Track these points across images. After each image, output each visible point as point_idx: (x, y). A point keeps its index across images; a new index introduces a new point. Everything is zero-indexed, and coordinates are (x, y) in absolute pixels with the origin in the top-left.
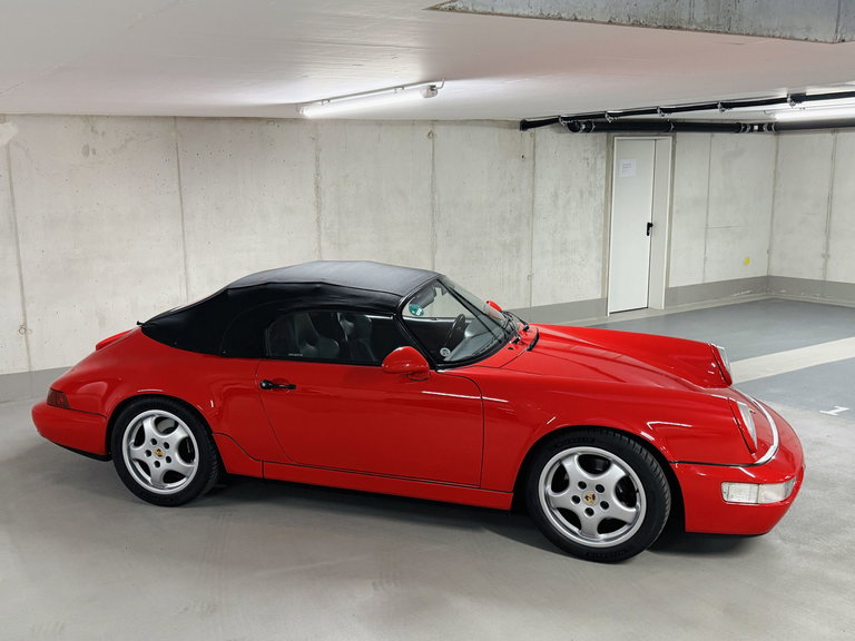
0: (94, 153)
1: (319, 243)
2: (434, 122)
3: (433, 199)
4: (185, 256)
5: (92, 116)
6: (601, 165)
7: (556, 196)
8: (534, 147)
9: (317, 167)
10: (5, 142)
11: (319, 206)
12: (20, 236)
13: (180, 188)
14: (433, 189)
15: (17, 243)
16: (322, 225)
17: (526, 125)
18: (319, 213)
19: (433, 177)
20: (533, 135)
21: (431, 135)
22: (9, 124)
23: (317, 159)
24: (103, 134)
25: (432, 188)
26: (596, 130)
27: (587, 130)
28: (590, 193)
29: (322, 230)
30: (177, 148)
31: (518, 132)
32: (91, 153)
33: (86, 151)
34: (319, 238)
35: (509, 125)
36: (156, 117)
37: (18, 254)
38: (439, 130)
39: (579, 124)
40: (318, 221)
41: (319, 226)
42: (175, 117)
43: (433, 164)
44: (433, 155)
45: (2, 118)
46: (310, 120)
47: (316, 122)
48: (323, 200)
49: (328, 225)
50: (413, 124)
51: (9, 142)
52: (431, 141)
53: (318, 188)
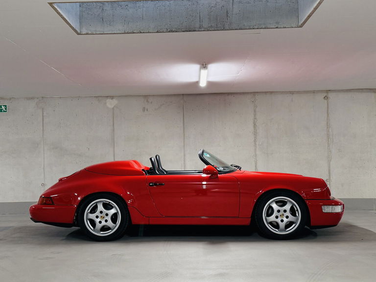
0: (147, 110)
1: (255, 152)
2: (328, 91)
4: (184, 155)
5: (147, 96)
9: (255, 115)
10: (112, 107)
11: (255, 134)
12: (115, 144)
13: (184, 125)
14: (328, 126)
15: (114, 147)
16: (257, 143)
19: (328, 119)
21: (326, 98)
22: (114, 100)
23: (255, 111)
24: (151, 103)
29: (257, 145)
30: (183, 108)
33: (144, 109)
34: (255, 150)
36: (175, 95)
37: (114, 151)
38: (330, 95)
40: (255, 141)
41: (255, 144)
42: (183, 94)
43: (327, 113)
44: (328, 108)
45: (112, 97)
46: (251, 93)
47: (254, 93)
48: (258, 131)
49: (260, 143)
50: (314, 93)
51: (114, 106)
52: (326, 101)
53: (255, 125)
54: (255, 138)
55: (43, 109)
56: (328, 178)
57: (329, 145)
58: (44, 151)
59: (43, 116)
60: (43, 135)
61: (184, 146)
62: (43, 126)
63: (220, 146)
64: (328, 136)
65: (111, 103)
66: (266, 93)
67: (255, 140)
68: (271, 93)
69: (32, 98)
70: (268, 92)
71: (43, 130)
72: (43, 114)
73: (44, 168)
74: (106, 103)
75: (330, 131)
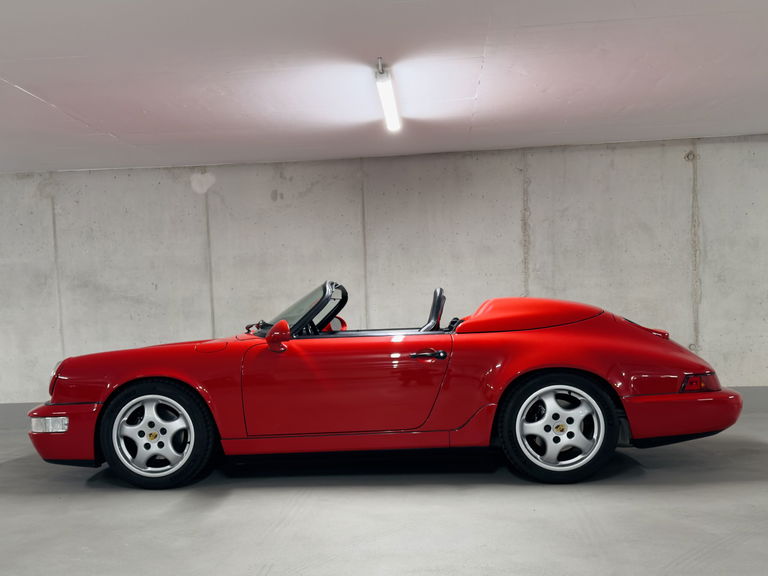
0: (282, 197)
1: (526, 285)
2: (695, 141)
3: (695, 234)
5: (281, 163)
9: (526, 202)
10: (205, 191)
11: (526, 244)
12: (214, 275)
13: (364, 228)
14: (695, 223)
15: (211, 281)
16: (531, 266)
18: (526, 253)
19: (695, 206)
21: (691, 156)
22: (208, 175)
23: (526, 192)
24: (291, 179)
25: (693, 221)
29: (530, 270)
30: (362, 189)
32: (279, 197)
33: (275, 196)
34: (526, 281)
37: (211, 291)
38: (703, 151)
40: (525, 262)
41: (526, 268)
42: (361, 159)
43: (694, 191)
44: (695, 180)
45: (203, 169)
46: (517, 150)
47: (525, 151)
48: (532, 238)
49: (538, 266)
50: (663, 145)
51: (208, 190)
52: (691, 164)
53: (525, 225)
54: (525, 253)
55: (53, 199)
56: (692, 342)
57: (696, 267)
58: (59, 292)
59: (54, 215)
60: (56, 258)
61: (365, 277)
62: (55, 237)
64: (695, 244)
65: (201, 183)
66: (551, 148)
67: (526, 259)
68: (564, 148)
69: (29, 175)
70: (554, 147)
71: (56, 246)
72: (54, 209)
73: (61, 330)
74: (190, 183)
75: (700, 233)
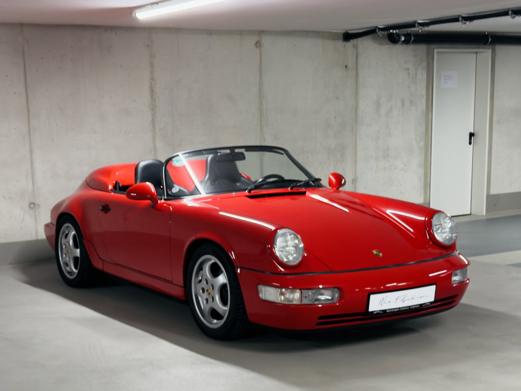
1: (154, 142)
2: (261, 33)
3: (261, 104)
6: (422, 76)
7: (378, 104)
8: (357, 57)
9: (152, 72)
11: (153, 108)
14: (261, 95)
16: (156, 126)
17: (348, 37)
18: (154, 115)
19: (261, 84)
20: (355, 47)
21: (258, 44)
23: (152, 65)
26: (415, 42)
27: (407, 42)
28: (411, 102)
29: (157, 129)
30: (23, 52)
31: (341, 43)
34: (154, 138)
35: (332, 36)
38: (266, 41)
39: (399, 35)
40: (153, 122)
41: (154, 127)
43: (261, 71)
44: (261, 62)
46: (145, 29)
47: (150, 30)
48: (158, 103)
49: (162, 126)
50: (241, 34)
52: (258, 50)
53: (152, 91)
57: (261, 129)
63: (95, 132)
64: (261, 111)
66: (168, 30)
67: (153, 120)
75: (264, 103)
